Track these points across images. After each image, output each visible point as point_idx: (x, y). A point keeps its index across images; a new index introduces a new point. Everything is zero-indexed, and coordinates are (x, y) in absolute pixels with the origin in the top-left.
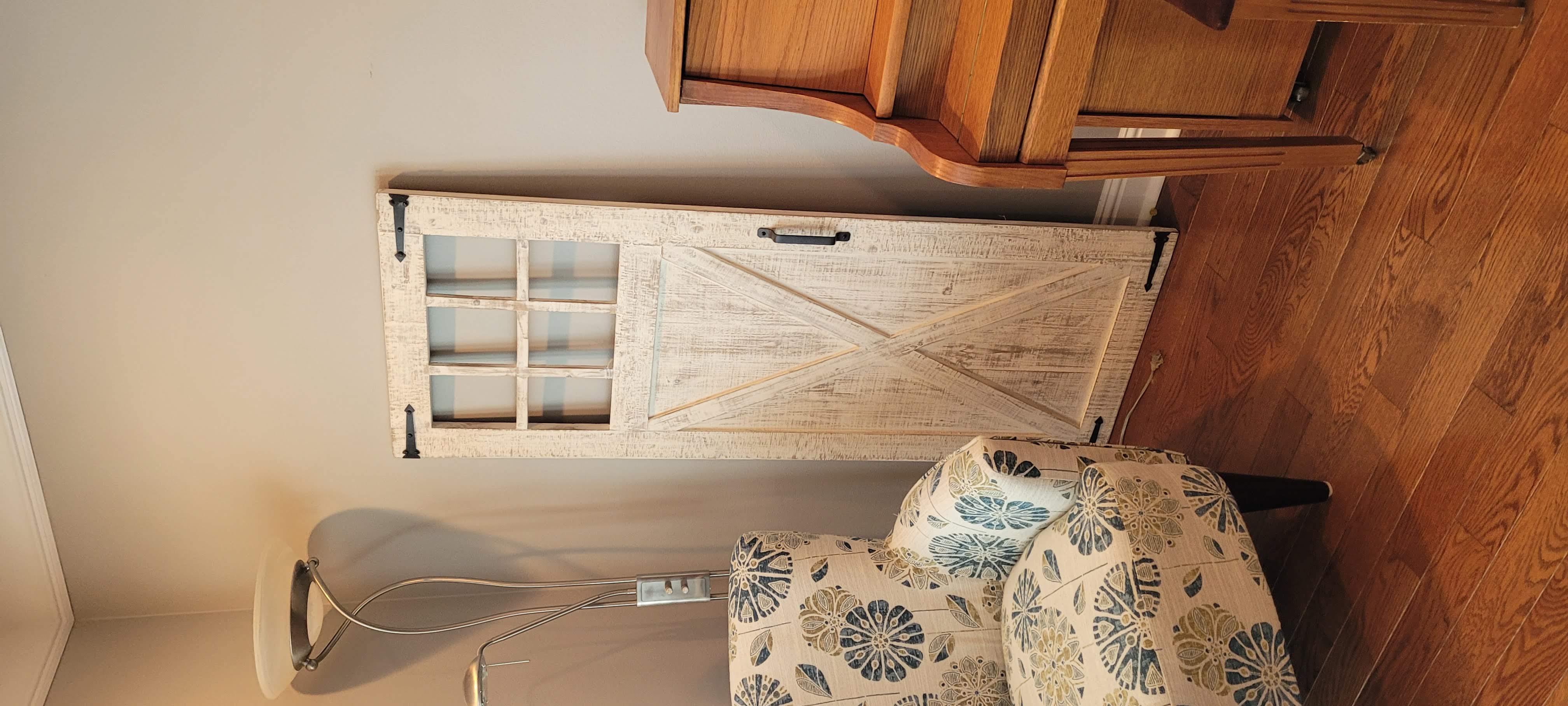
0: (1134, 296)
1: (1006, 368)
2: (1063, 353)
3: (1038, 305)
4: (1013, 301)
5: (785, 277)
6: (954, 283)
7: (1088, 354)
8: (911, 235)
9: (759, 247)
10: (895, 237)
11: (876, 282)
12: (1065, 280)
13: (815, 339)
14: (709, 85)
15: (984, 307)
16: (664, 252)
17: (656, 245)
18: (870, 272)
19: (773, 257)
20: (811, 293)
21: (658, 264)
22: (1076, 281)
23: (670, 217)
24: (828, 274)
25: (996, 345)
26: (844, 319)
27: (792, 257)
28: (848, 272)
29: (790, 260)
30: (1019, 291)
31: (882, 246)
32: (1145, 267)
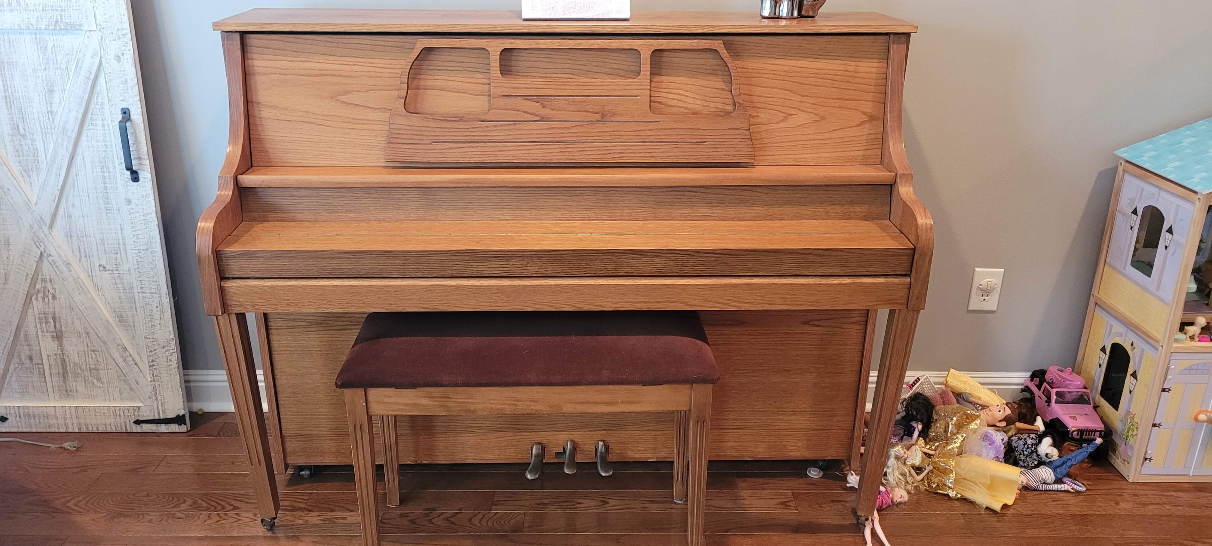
0: (126, 414)
1: (39, 330)
2: (63, 373)
3: (105, 342)
4: (105, 322)
5: (89, 135)
6: (111, 272)
7: (67, 393)
8: (147, 230)
9: (112, 109)
10: (142, 218)
11: (99, 209)
12: (131, 358)
13: (34, 167)
14: (239, 53)
15: (94, 300)
16: (91, 32)
17: (97, 25)
18: (108, 203)
19: (105, 122)
20: (78, 159)
21: (79, 28)
22: (132, 366)
23: (124, 35)
24: (99, 169)
25: (60, 318)
26: (59, 188)
27: (108, 139)
28: (103, 185)
29: (106, 137)
30: (114, 326)
31: (133, 209)
32: (154, 415)
